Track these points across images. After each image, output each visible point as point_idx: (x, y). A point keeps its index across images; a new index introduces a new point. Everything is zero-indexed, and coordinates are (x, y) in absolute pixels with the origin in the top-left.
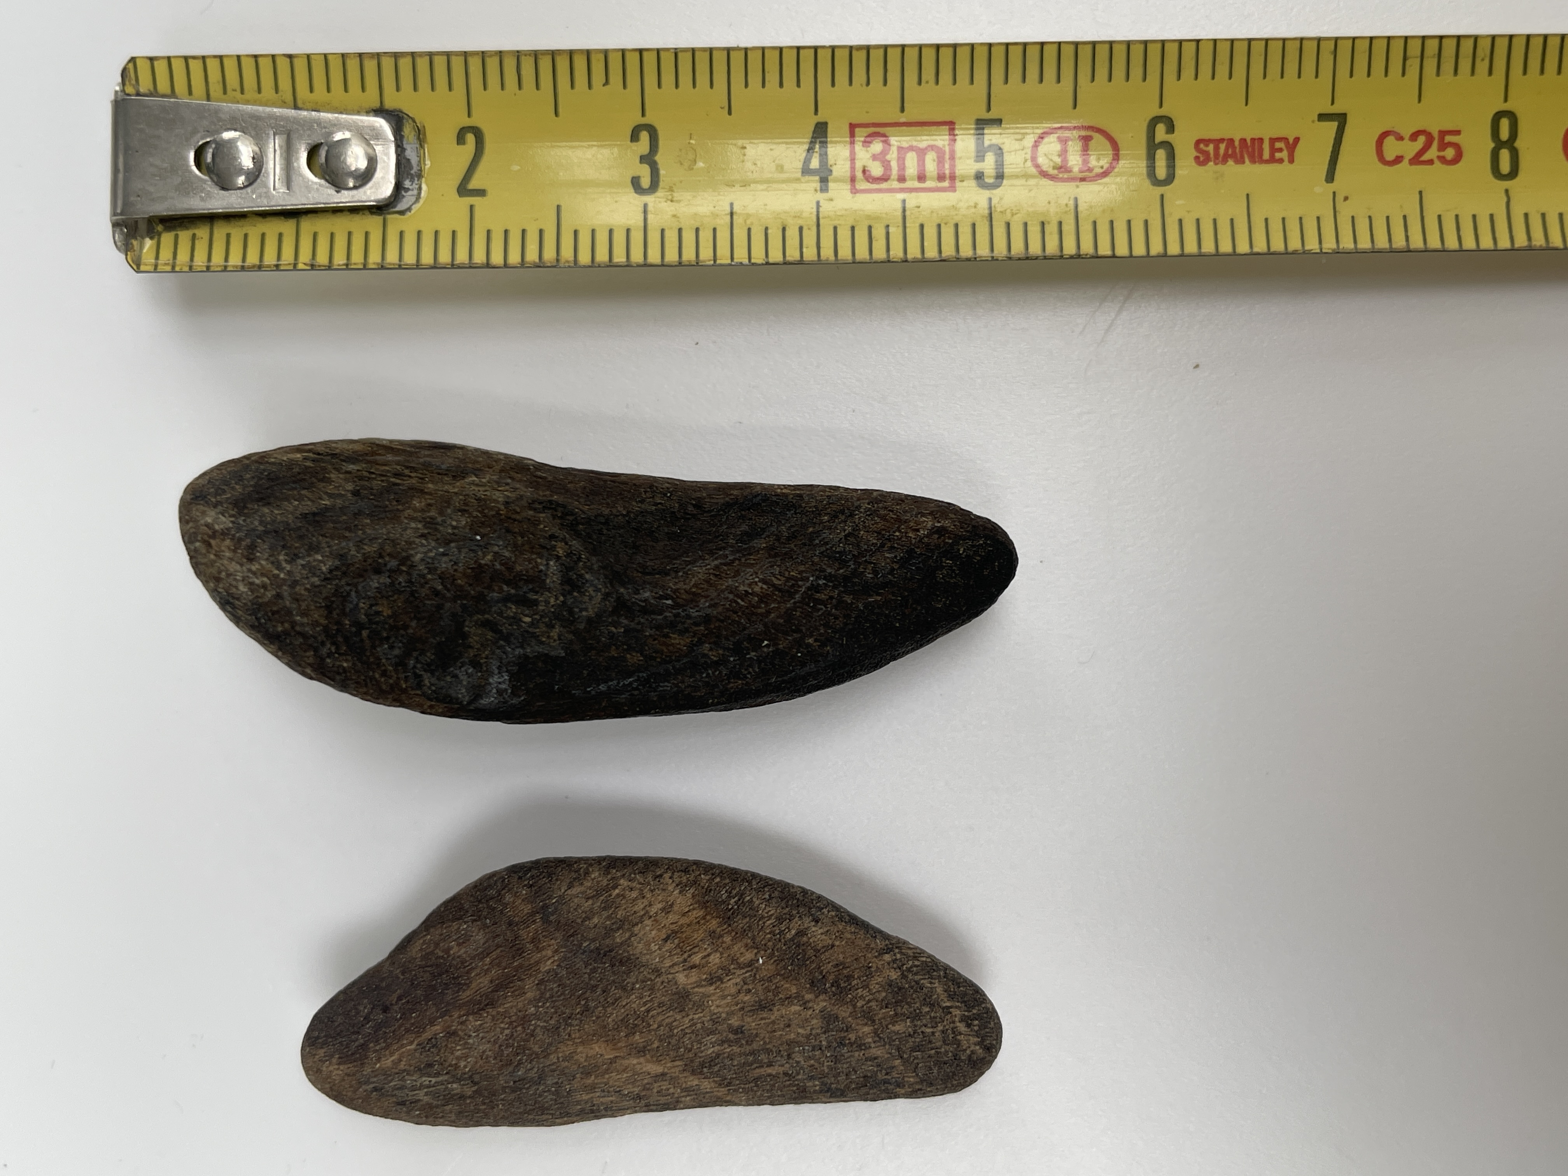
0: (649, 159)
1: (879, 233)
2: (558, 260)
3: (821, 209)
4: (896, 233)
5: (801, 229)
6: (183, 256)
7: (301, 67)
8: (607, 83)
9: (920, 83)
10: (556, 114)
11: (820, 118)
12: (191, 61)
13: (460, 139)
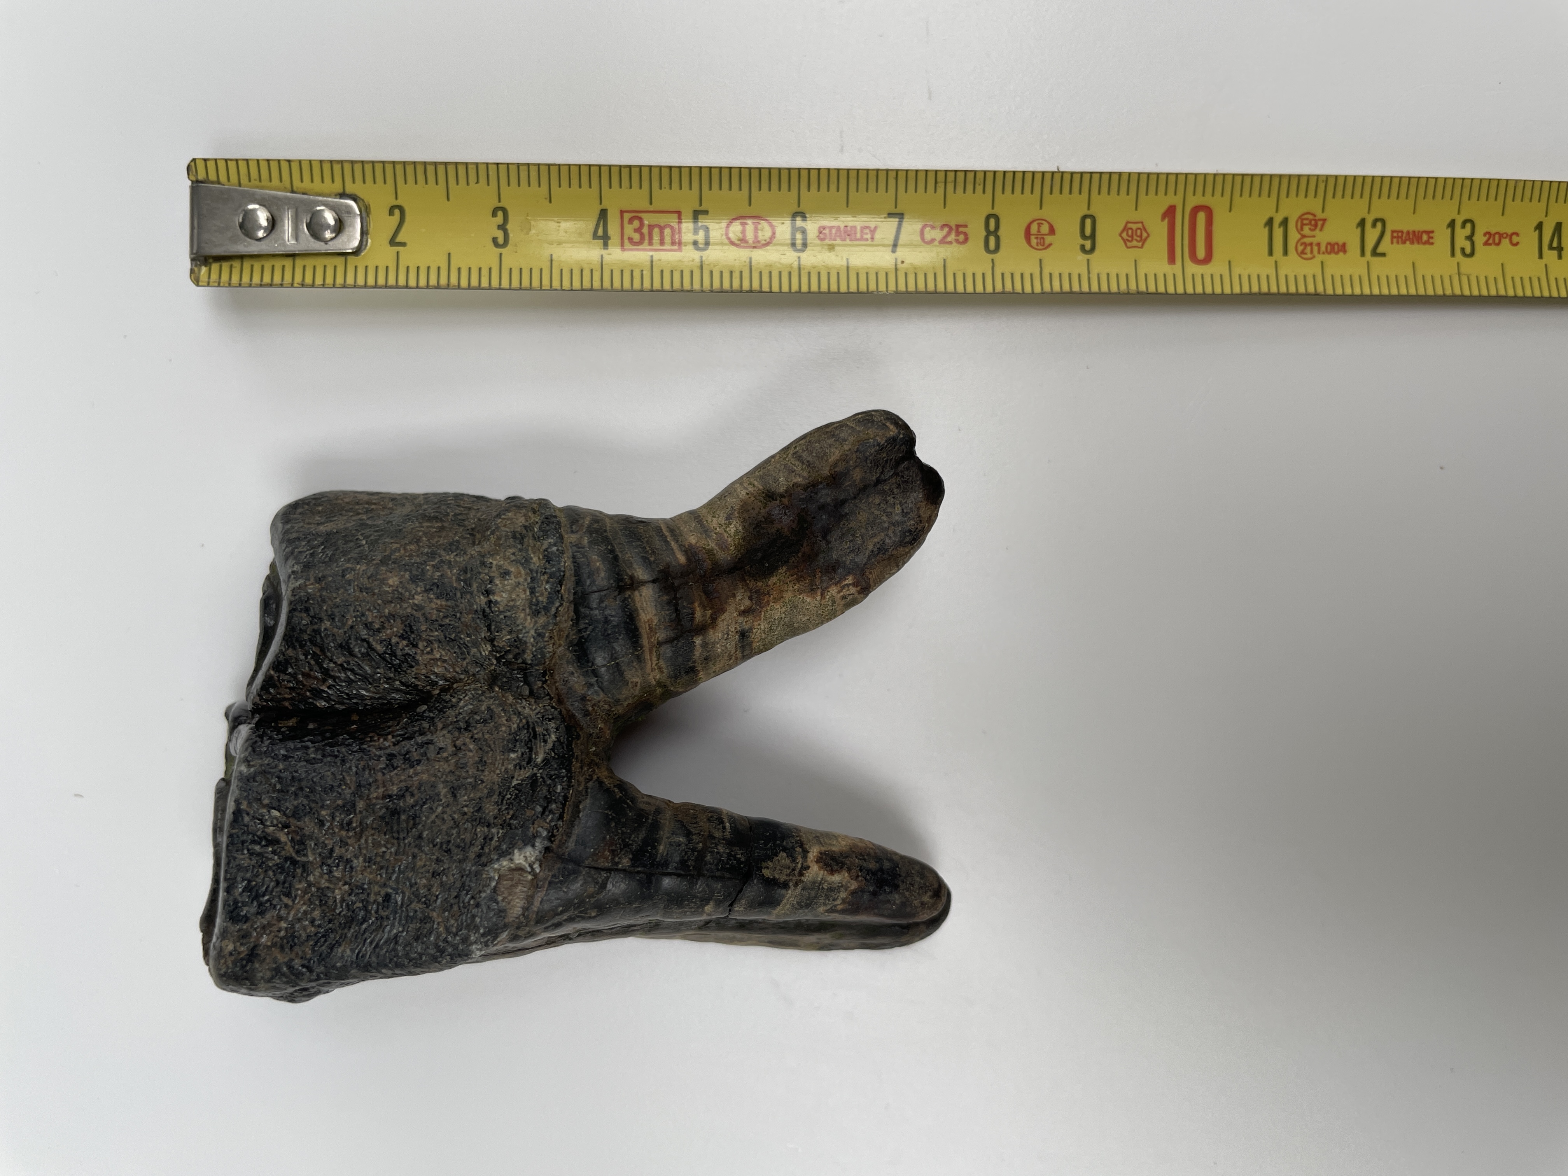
0: (503, 227)
1: (637, 275)
2: (448, 285)
3: (604, 260)
4: (646, 274)
5: (592, 270)
6: (225, 277)
7: (295, 167)
8: (477, 182)
9: (661, 188)
10: (448, 199)
11: (603, 207)
12: (229, 162)
13: (391, 213)
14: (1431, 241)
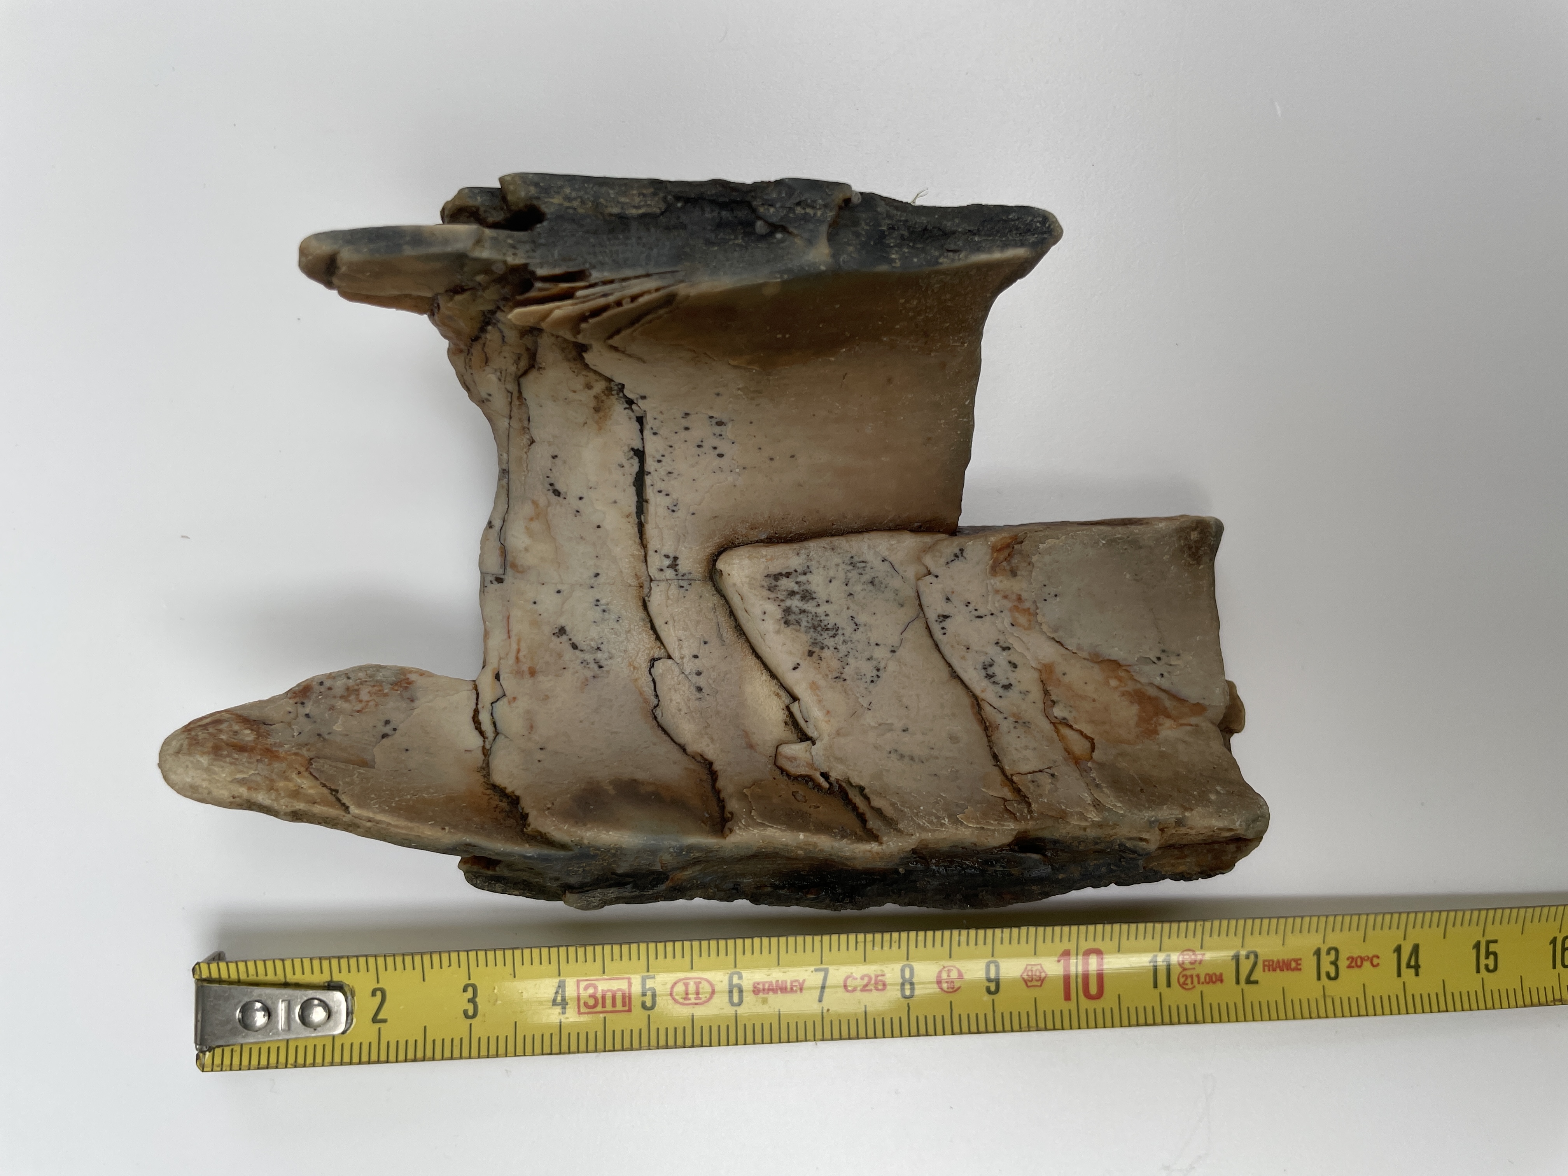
1: (591, 1034)
2: (424, 1056)
3: (562, 1021)
4: (600, 1034)
5: (552, 1035)
6: (227, 1061)
7: (288, 964)
8: (450, 965)
9: (612, 962)
10: (424, 981)
13: (373, 996)
14: (1299, 967)
